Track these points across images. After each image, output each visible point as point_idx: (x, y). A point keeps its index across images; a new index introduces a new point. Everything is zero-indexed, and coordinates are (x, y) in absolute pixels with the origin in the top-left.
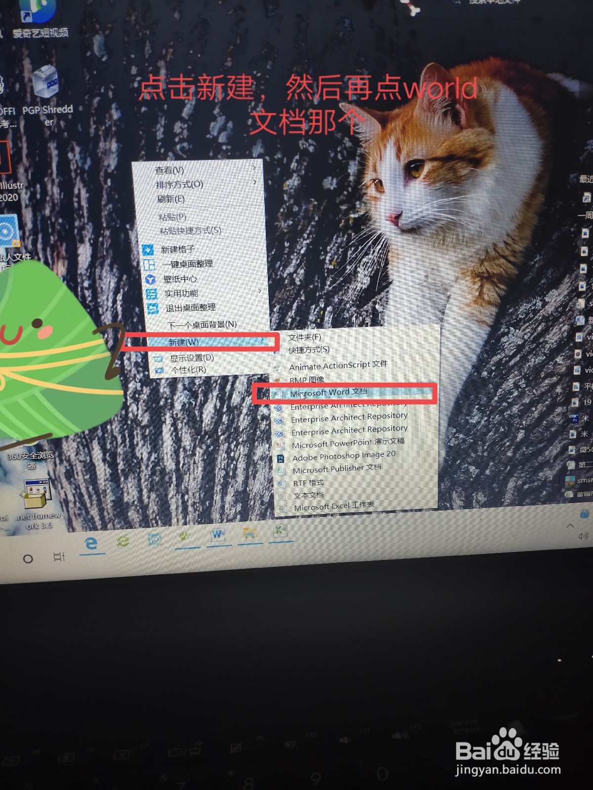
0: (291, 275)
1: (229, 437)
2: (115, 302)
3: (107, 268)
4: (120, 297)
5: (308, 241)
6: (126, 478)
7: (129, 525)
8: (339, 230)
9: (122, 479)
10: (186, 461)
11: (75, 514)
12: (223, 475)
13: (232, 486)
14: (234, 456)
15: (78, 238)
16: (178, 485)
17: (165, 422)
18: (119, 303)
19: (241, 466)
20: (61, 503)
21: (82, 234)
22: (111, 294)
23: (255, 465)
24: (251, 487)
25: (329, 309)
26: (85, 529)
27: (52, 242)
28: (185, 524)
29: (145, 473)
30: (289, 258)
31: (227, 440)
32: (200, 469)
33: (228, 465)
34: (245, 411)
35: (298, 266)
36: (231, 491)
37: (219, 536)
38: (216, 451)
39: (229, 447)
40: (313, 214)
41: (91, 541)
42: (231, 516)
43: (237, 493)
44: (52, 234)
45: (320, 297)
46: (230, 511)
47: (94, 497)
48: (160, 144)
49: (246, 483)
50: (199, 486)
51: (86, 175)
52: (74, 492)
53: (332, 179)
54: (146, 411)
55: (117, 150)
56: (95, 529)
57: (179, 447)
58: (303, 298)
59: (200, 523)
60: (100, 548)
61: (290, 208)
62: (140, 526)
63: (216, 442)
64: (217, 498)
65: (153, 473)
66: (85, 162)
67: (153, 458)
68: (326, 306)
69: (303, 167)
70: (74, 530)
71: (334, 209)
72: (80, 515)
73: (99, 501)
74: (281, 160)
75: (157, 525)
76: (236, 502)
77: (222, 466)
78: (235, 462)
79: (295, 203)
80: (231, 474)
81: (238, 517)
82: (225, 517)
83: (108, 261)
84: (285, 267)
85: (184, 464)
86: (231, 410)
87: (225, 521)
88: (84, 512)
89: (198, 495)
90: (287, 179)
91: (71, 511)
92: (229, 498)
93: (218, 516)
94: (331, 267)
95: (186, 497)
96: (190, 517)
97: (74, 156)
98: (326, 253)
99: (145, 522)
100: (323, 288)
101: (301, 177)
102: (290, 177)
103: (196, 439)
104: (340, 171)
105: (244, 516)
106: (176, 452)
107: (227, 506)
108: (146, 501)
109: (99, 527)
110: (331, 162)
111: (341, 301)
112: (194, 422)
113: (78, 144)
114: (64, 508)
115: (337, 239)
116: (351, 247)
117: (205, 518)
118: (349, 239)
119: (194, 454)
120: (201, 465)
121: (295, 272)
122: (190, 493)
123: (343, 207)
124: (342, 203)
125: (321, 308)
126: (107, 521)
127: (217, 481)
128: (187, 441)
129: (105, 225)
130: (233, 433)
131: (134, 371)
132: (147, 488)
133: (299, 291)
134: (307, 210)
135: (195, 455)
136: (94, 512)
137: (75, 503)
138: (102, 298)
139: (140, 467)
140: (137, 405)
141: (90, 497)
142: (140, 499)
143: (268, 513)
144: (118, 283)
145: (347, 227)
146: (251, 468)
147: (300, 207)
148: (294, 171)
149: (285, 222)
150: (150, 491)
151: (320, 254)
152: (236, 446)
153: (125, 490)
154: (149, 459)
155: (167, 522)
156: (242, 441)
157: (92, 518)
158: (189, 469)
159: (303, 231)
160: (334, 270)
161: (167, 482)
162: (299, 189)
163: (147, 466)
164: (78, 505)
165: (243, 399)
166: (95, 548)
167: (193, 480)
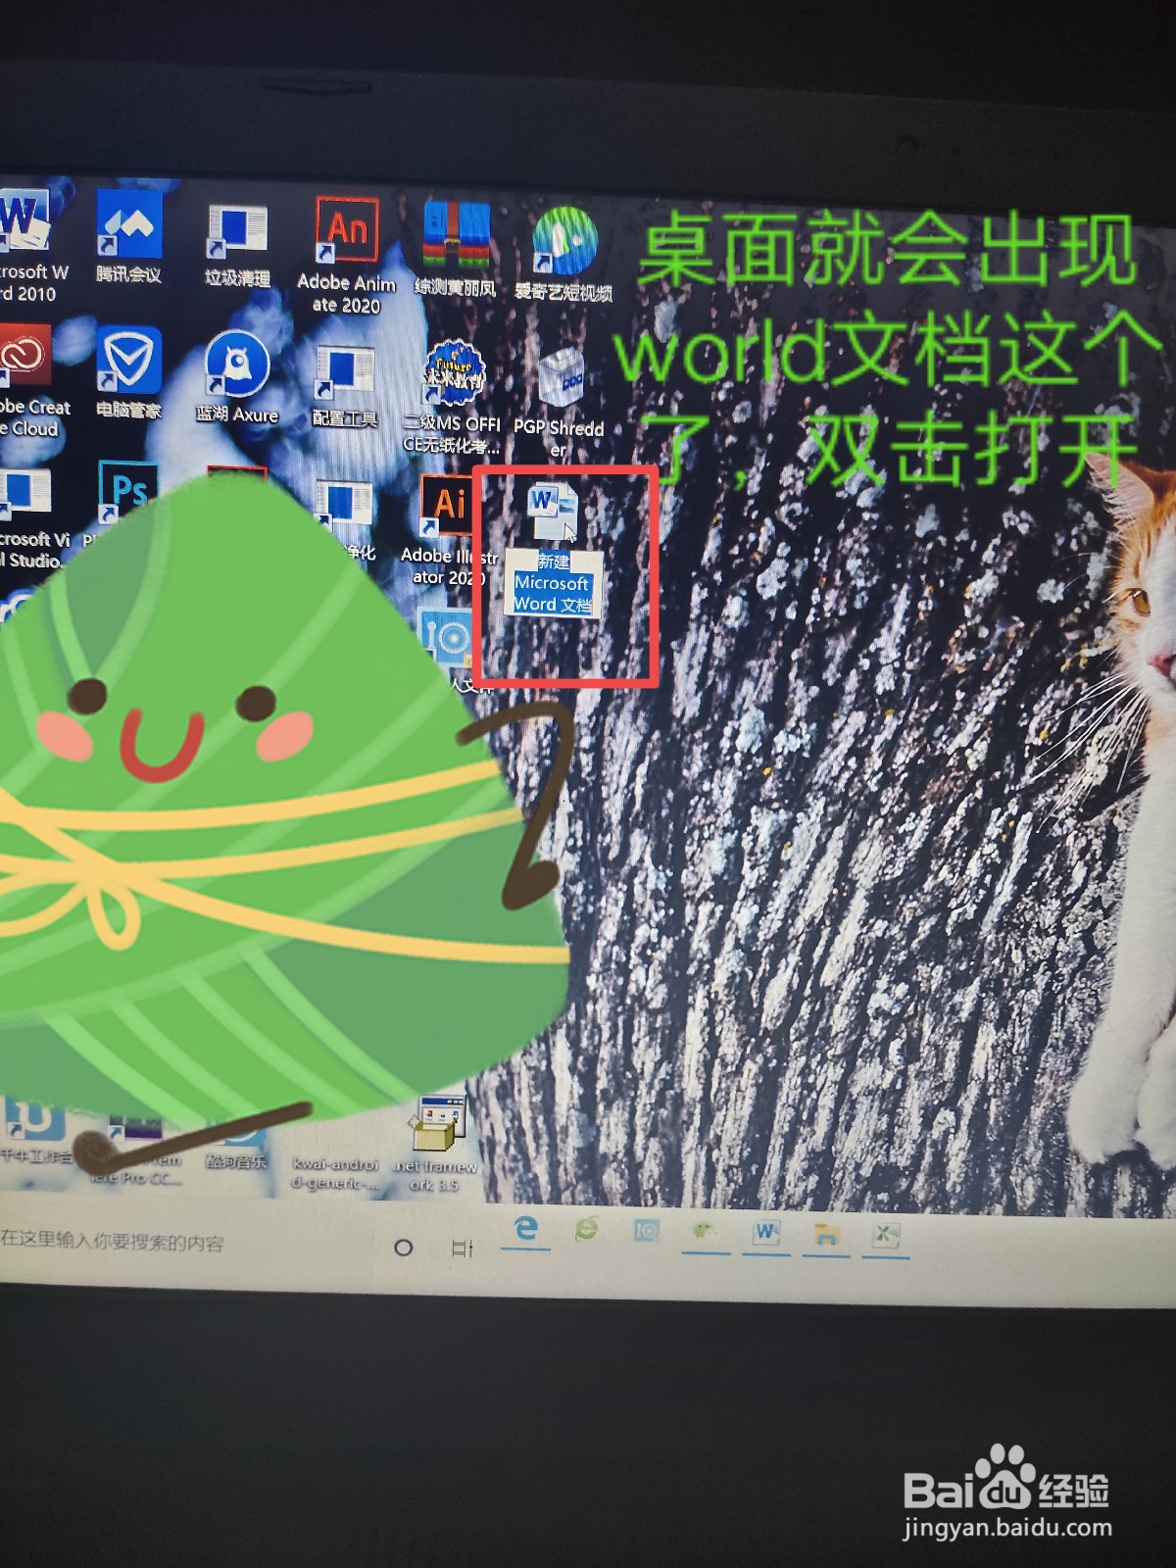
0: (961, 751)
1: (808, 1046)
2: (632, 778)
3: (626, 716)
4: (642, 770)
5: (1000, 692)
6: (608, 1107)
7: (601, 1198)
8: (1061, 676)
9: (601, 1107)
10: (723, 1085)
11: (504, 1167)
12: (788, 1118)
13: (804, 1141)
14: (814, 1083)
15: (582, 659)
16: (703, 1131)
17: (693, 1006)
18: (640, 781)
19: (827, 1101)
20: (481, 1145)
21: (590, 653)
22: (628, 764)
23: (853, 1103)
24: (839, 1146)
25: (1027, 817)
26: (519, 1198)
27: (535, 664)
28: (707, 1205)
29: (645, 1098)
30: (961, 719)
31: (806, 1051)
32: (748, 1102)
33: (802, 1099)
34: (845, 996)
35: (976, 736)
36: (800, 1150)
37: (768, 1236)
38: (780, 1071)
39: (807, 1066)
40: (1013, 645)
41: (526, 1223)
42: (796, 1199)
43: (813, 1156)
44: (538, 649)
45: (1012, 794)
46: (794, 1189)
47: (545, 1139)
48: (751, 502)
49: (830, 1138)
50: (741, 1135)
51: (611, 549)
52: (509, 1125)
53: (1057, 584)
54: (661, 982)
55: (674, 509)
56: (538, 1201)
57: (714, 1056)
58: (979, 794)
59: (735, 1206)
60: (541, 1237)
61: (973, 632)
62: (622, 1201)
63: (782, 1054)
64: (774, 1161)
65: (660, 1102)
66: (613, 526)
67: (662, 1074)
68: (1021, 812)
69: (1005, 560)
70: (497, 1199)
71: (1052, 636)
72: (512, 1171)
73: (553, 1148)
74: (965, 545)
75: (655, 1203)
76: (807, 1173)
77: (790, 1102)
78: (814, 1095)
79: (983, 623)
80: (805, 1117)
81: (810, 1201)
82: (784, 1198)
83: (630, 705)
84: (952, 734)
85: (719, 1090)
86: (819, 993)
87: (783, 1206)
88: (520, 1165)
89: (738, 1150)
90: (974, 579)
91: (498, 1162)
92: (796, 1164)
93: (772, 1196)
94: (1038, 742)
95: (715, 1154)
96: (718, 1194)
97: (596, 514)
98: (1031, 716)
99: (633, 1196)
100: (1016, 780)
101: (1001, 578)
102: (980, 575)
103: (747, 1043)
104: (1071, 569)
105: (821, 1200)
106: (708, 1066)
107: (790, 1178)
108: (639, 1153)
109: (545, 1198)
110: (1056, 553)
111: (1050, 806)
112: (747, 1012)
113: (607, 494)
114: (486, 1156)
115: (1053, 691)
116: (1078, 708)
117: (746, 1197)
118: (1076, 694)
119: (739, 1072)
120: (751, 1092)
121: (971, 745)
122: (723, 1146)
123: (1072, 636)
124: (1070, 628)
125: (1010, 815)
126: (562, 1186)
127: (776, 1128)
128: (729, 1047)
129: (633, 640)
130: (818, 1038)
131: (650, 905)
132: (644, 1130)
133: (972, 781)
134: (1003, 636)
135: (742, 1074)
136: (540, 1168)
137: (507, 1149)
138: (611, 770)
139: (636, 1089)
140: (647, 970)
141: (537, 1137)
142: (629, 1151)
143: (867, 1200)
144: (642, 746)
145: (1074, 672)
146: (845, 1108)
147: (992, 630)
148: (988, 566)
149: (962, 654)
150: (648, 1138)
151: (1019, 717)
152: (821, 1063)
153: (603, 1130)
154: (654, 1076)
155: (674, 1198)
156: (834, 1056)
157: (536, 1177)
158: (727, 1101)
159: (992, 674)
160: (1044, 747)
161: (684, 1122)
162: (994, 599)
163: (650, 1086)
164: (512, 1151)
165: (843, 976)
166: (533, 1237)
167: (733, 1122)
